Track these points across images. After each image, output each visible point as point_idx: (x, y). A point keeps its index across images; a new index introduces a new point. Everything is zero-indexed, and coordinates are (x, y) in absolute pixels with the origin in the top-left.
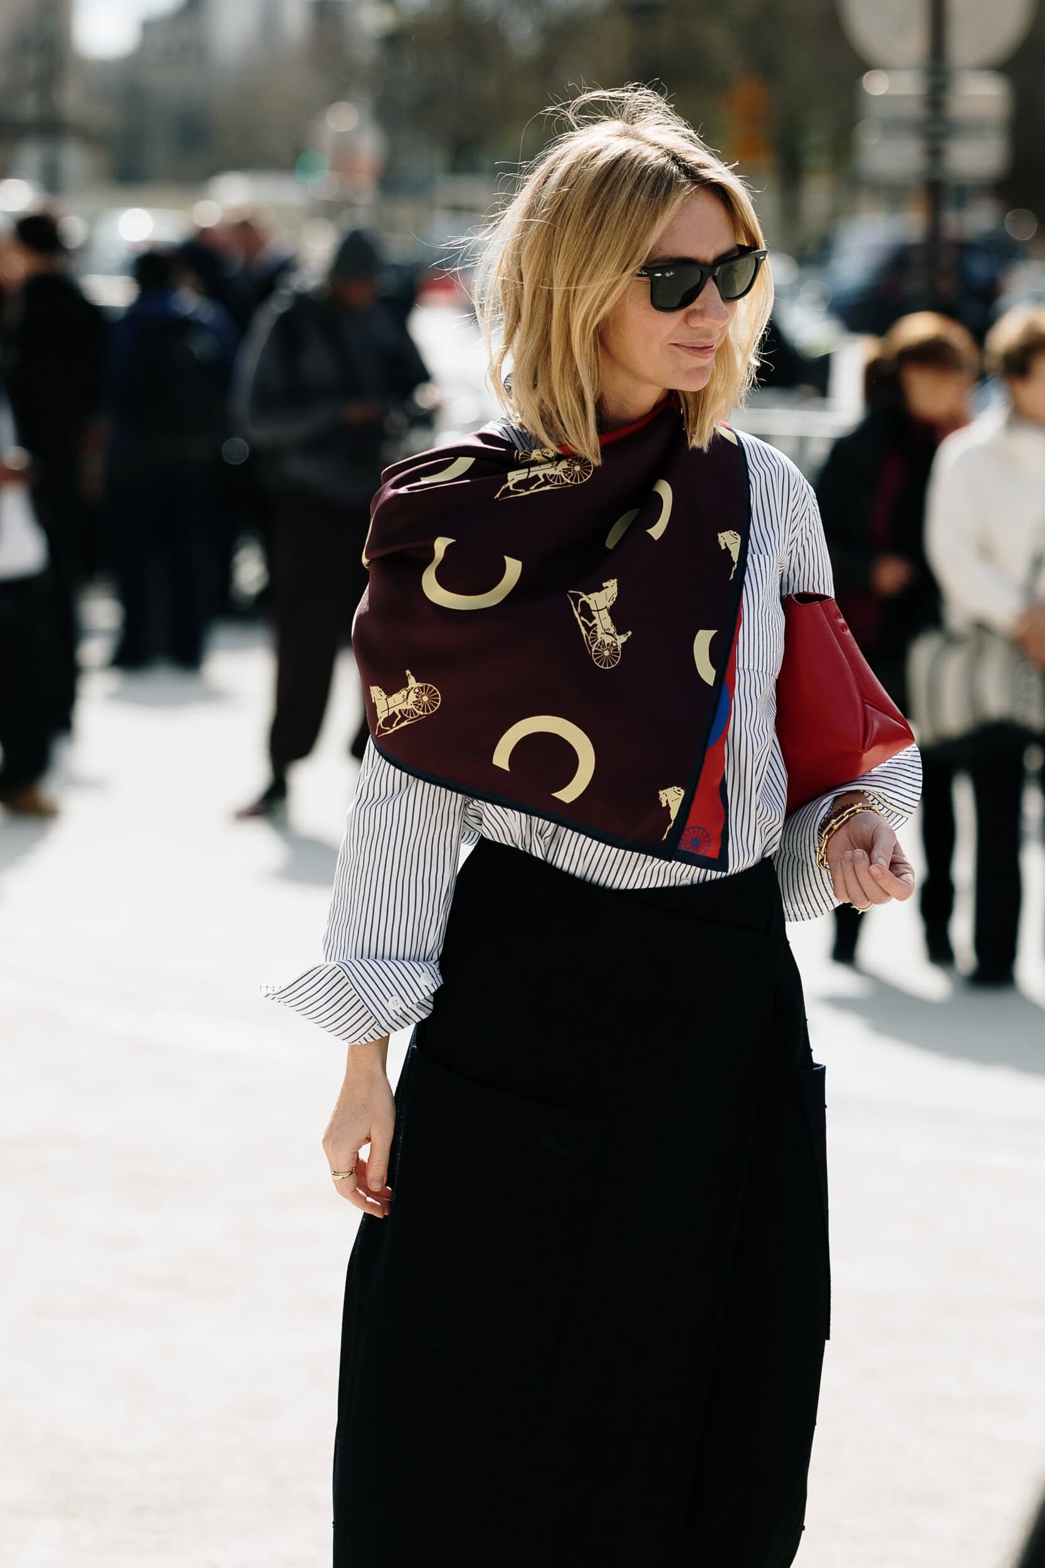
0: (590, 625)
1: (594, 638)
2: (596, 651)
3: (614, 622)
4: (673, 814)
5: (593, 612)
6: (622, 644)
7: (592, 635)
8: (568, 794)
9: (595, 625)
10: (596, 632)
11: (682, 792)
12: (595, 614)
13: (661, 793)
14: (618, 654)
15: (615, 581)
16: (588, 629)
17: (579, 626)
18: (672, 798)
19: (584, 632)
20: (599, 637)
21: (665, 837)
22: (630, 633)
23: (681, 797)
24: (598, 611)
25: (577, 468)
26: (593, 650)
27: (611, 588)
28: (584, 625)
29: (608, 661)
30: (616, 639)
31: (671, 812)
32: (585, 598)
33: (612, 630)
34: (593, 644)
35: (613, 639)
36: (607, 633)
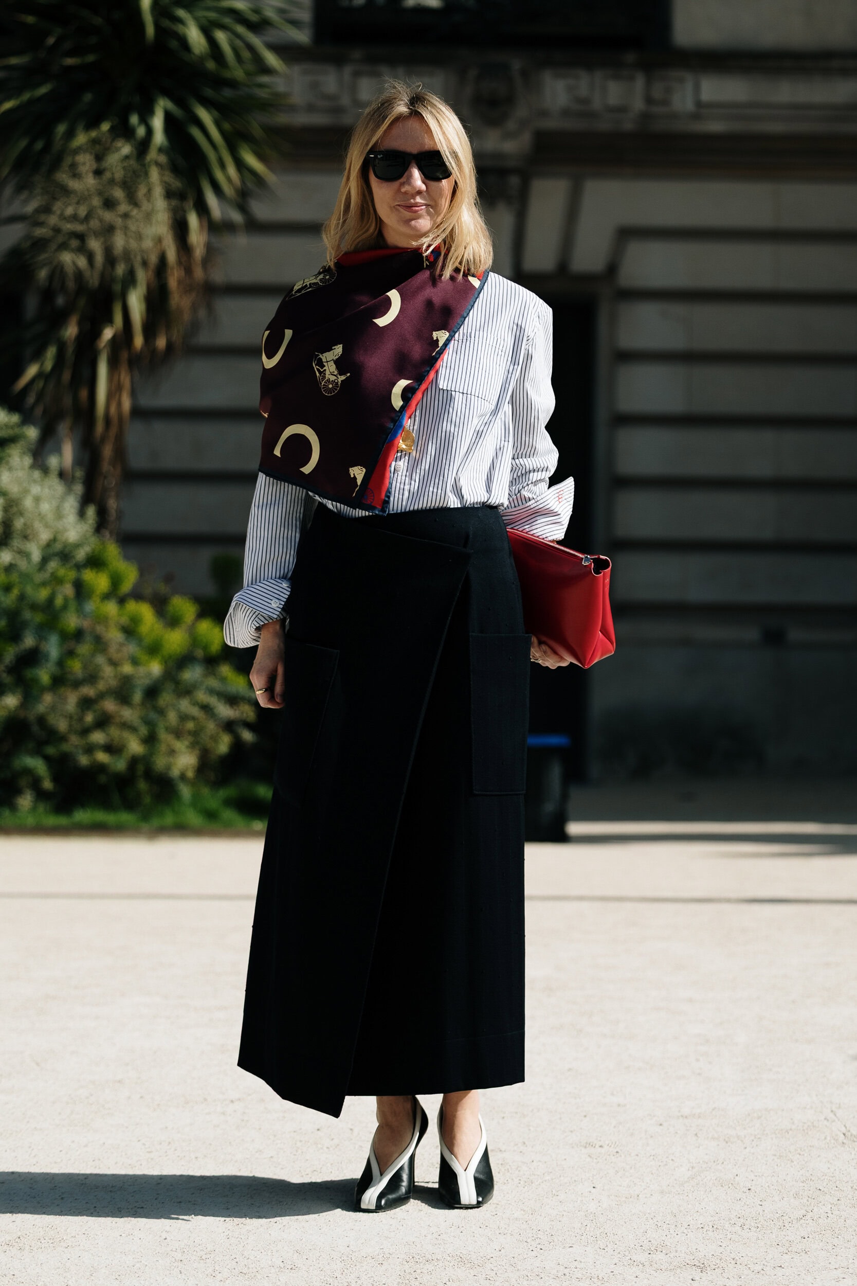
0: (322, 370)
1: (324, 377)
2: (324, 385)
3: (337, 368)
4: (359, 482)
5: (324, 363)
6: (341, 381)
7: (323, 376)
8: (307, 469)
9: (325, 370)
10: (325, 374)
11: (364, 470)
12: (325, 364)
13: (350, 469)
14: (338, 387)
15: (341, 345)
16: (320, 372)
17: (315, 371)
18: (358, 473)
19: (318, 374)
20: (327, 377)
21: (354, 495)
22: (349, 374)
23: (364, 473)
24: (327, 362)
25: (327, 277)
26: (322, 384)
27: (338, 350)
28: (318, 371)
29: (330, 391)
30: (338, 378)
31: (357, 480)
32: (321, 356)
33: (336, 373)
34: (322, 381)
35: (336, 378)
36: (332, 375)
